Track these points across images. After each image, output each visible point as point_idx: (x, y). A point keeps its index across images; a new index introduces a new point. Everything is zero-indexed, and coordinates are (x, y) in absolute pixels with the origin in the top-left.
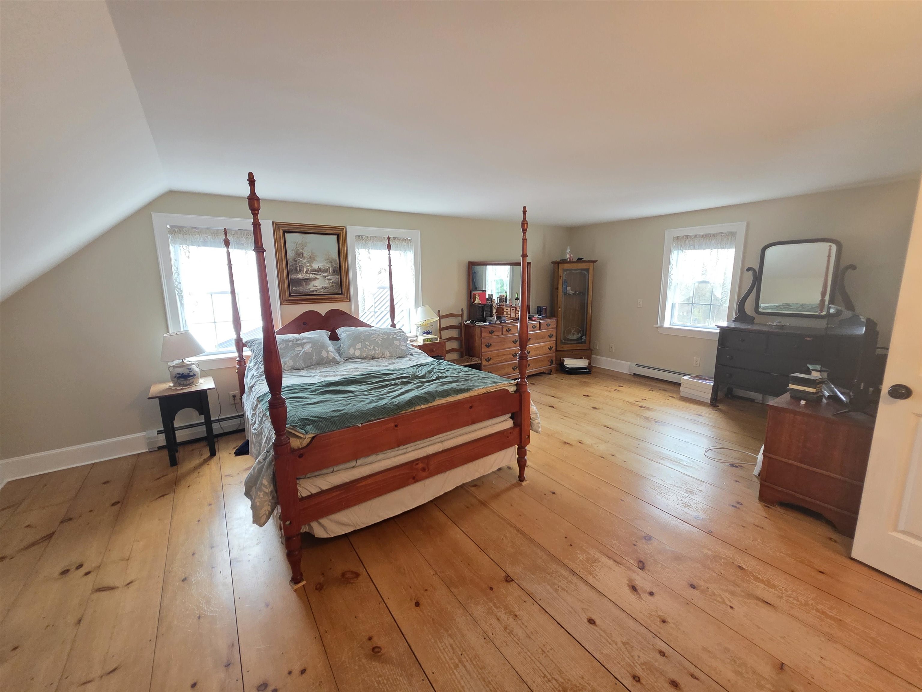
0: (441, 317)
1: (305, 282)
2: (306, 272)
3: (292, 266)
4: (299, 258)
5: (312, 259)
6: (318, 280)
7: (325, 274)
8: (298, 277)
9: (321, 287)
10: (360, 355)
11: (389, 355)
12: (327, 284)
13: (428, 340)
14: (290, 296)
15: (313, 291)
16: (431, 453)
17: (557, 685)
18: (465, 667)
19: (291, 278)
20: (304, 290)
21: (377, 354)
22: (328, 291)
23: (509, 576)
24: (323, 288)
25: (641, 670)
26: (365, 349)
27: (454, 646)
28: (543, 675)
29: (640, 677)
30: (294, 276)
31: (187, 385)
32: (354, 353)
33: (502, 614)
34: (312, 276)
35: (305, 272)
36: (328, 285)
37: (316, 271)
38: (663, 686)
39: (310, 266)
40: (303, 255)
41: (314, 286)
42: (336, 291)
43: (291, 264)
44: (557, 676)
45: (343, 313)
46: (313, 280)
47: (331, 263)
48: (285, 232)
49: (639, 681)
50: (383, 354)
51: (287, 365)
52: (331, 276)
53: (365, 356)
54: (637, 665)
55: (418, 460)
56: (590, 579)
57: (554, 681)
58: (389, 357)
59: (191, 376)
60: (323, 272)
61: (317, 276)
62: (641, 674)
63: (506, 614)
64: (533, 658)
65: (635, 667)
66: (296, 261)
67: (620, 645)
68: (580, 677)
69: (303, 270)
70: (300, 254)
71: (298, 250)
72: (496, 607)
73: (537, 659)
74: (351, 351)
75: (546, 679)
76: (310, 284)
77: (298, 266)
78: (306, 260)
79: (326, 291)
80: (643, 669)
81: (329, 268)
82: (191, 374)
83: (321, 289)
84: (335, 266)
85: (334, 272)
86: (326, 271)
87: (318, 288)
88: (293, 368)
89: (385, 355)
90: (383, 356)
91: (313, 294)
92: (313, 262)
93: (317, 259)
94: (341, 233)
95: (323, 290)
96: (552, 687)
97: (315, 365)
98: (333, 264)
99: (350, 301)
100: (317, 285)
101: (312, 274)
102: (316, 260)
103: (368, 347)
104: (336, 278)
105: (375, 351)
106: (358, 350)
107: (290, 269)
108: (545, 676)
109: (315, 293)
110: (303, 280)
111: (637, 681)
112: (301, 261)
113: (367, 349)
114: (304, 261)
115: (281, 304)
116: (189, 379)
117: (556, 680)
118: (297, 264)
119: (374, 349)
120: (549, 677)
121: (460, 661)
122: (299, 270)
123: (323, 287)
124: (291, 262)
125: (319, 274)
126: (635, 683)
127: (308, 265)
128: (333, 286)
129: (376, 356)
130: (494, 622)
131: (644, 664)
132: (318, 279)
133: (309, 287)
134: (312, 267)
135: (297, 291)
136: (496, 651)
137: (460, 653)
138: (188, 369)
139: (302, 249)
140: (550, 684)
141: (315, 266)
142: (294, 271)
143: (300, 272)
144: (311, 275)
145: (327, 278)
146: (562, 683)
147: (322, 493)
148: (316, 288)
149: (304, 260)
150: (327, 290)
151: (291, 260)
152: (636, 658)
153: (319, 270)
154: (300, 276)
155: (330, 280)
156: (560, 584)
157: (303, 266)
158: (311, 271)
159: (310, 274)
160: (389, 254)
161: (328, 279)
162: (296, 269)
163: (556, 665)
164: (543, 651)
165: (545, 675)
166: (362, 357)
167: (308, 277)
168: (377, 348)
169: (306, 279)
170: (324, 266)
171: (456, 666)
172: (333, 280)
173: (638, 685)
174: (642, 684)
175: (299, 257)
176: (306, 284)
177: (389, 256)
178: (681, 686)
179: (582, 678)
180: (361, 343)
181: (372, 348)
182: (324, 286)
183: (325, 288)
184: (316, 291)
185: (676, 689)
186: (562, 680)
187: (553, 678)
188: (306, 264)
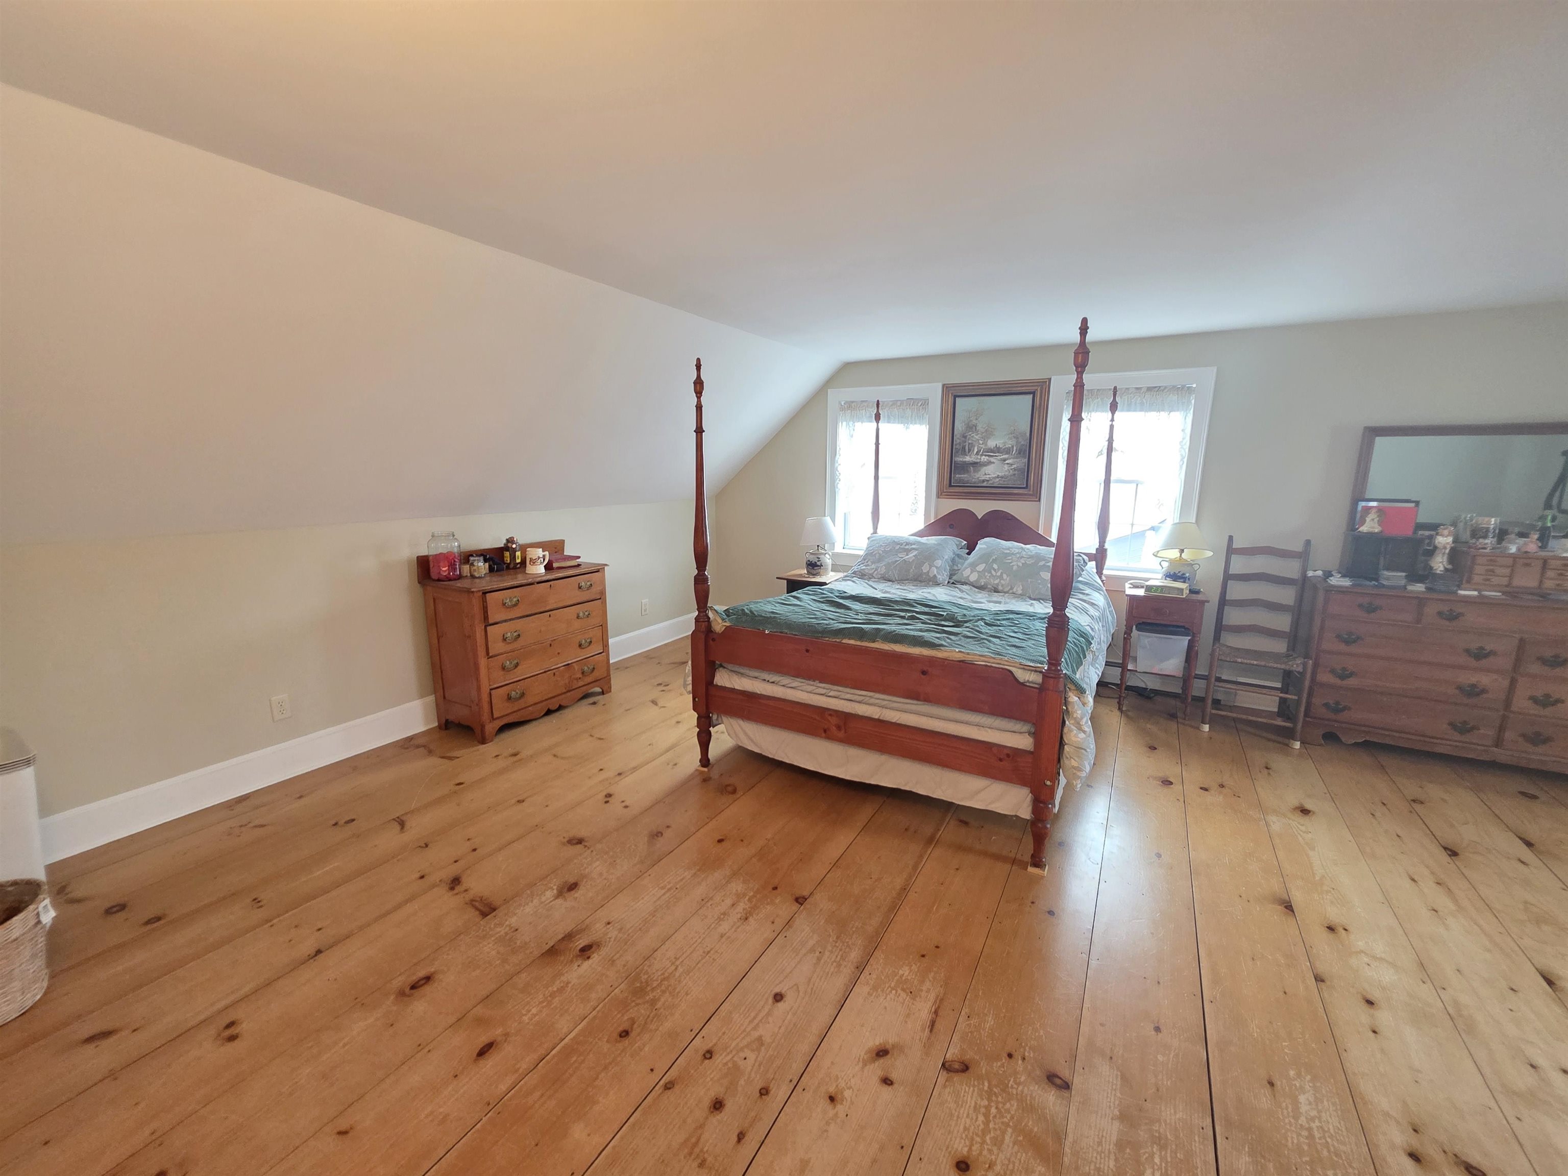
0: (1231, 551)
1: (973, 467)
2: (977, 452)
3: (960, 444)
4: (970, 433)
5: (989, 433)
6: (993, 465)
7: (1004, 456)
8: (964, 460)
9: (996, 475)
10: (977, 581)
11: (1020, 592)
12: (1006, 471)
13: (1162, 589)
14: (950, 486)
15: (983, 481)
16: (860, 714)
17: (670, 971)
18: (664, 894)
19: (955, 461)
20: (971, 478)
21: (1002, 586)
22: (1006, 483)
23: (806, 899)
24: (998, 477)
25: (725, 1061)
26: (986, 574)
27: (684, 881)
28: (678, 957)
29: (711, 1060)
30: (959, 459)
31: (814, 575)
32: (969, 576)
33: (742, 906)
34: (984, 459)
35: (975, 452)
36: (1007, 473)
37: (992, 451)
38: (709, 1089)
39: (985, 443)
40: (976, 429)
41: (985, 474)
42: (1018, 483)
43: (958, 441)
44: (680, 970)
45: (1010, 518)
46: (985, 465)
47: (1017, 438)
48: (955, 397)
49: (705, 1058)
50: (1012, 588)
51: (878, 572)
52: (1013, 458)
53: (983, 584)
54: (731, 1056)
55: (836, 711)
56: (861, 990)
57: (673, 968)
58: (1020, 595)
59: (818, 566)
60: (1001, 453)
61: (992, 459)
62: (718, 1061)
63: (744, 909)
64: (695, 945)
65: (725, 1053)
66: (965, 437)
67: (756, 1034)
68: (688, 991)
69: (973, 450)
70: (971, 427)
71: (971, 421)
72: (749, 900)
73: (697, 949)
74: (967, 573)
75: (674, 960)
76: (979, 470)
77: (967, 444)
78: (979, 435)
79: (1001, 482)
80: (726, 1064)
81: (1013, 447)
82: (818, 563)
83: (995, 478)
84: (1023, 443)
85: (1020, 452)
86: (1008, 451)
87: (990, 476)
88: (883, 578)
89: (1014, 590)
90: (1011, 591)
91: (982, 485)
92: (988, 438)
93: (995, 433)
94: (1039, 389)
95: (998, 480)
96: (667, 967)
97: (911, 580)
98: (1020, 440)
99: (1039, 500)
100: (990, 472)
101: (986, 456)
102: (994, 435)
103: (993, 572)
104: (1021, 462)
105: (1000, 580)
106: (976, 573)
107: (956, 449)
108: (676, 959)
109: (985, 484)
110: (971, 464)
111: (704, 1055)
112: (973, 436)
113: (989, 575)
114: (977, 437)
115: (938, 497)
116: (815, 568)
117: (676, 969)
118: (965, 442)
119: (1001, 577)
120: (678, 963)
121: (669, 890)
122: (967, 451)
123: (998, 475)
124: (958, 438)
125: (996, 456)
126: (701, 1053)
127: (981, 442)
128: (1014, 475)
129: (1000, 588)
130: (729, 902)
131: (736, 1067)
132: (993, 463)
133: (977, 475)
134: (986, 445)
135: (960, 480)
136: (691, 912)
137: (678, 886)
138: (818, 558)
139: (976, 419)
140: (670, 965)
141: (992, 443)
142: (960, 451)
143: (969, 452)
144: (984, 457)
145: (1007, 462)
146: (674, 976)
147: (733, 690)
148: (988, 476)
149: (976, 435)
150: (1004, 481)
151: (958, 436)
152: (742, 1055)
153: (997, 450)
154: (967, 459)
155: (1012, 465)
156: (827, 953)
157: (974, 443)
158: (985, 452)
159: (982, 455)
160: (1112, 420)
161: (1008, 464)
162: (964, 448)
163: (695, 967)
164: (709, 952)
165: (679, 958)
166: (978, 585)
167: (978, 461)
168: (1005, 576)
169: (975, 463)
170: (1005, 443)
171: (663, 888)
172: (1015, 466)
173: (699, 1057)
174: (703, 1062)
175: (970, 431)
176: (975, 471)
177: (1111, 423)
178: (718, 1114)
179: (687, 994)
180: (987, 564)
181: (999, 574)
182: (1000, 474)
183: (1001, 477)
184: (988, 481)
185: (710, 1107)
186: (677, 974)
187: (677, 966)
188: (978, 440)
